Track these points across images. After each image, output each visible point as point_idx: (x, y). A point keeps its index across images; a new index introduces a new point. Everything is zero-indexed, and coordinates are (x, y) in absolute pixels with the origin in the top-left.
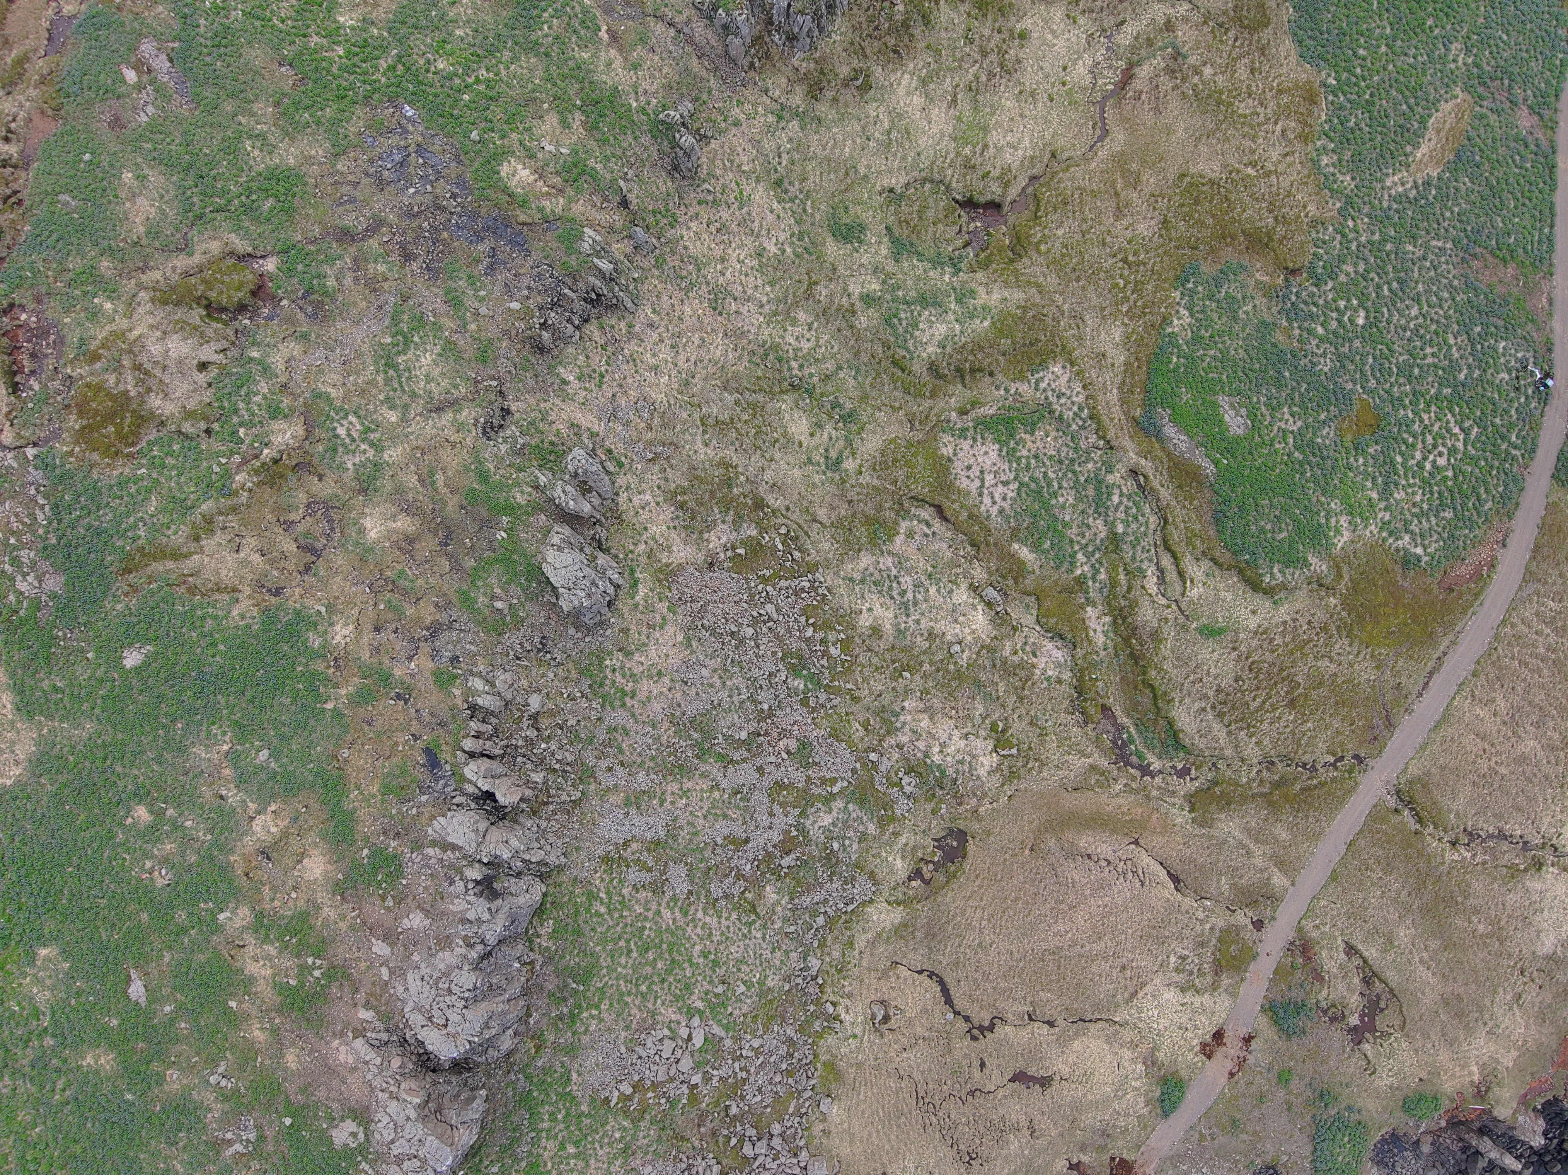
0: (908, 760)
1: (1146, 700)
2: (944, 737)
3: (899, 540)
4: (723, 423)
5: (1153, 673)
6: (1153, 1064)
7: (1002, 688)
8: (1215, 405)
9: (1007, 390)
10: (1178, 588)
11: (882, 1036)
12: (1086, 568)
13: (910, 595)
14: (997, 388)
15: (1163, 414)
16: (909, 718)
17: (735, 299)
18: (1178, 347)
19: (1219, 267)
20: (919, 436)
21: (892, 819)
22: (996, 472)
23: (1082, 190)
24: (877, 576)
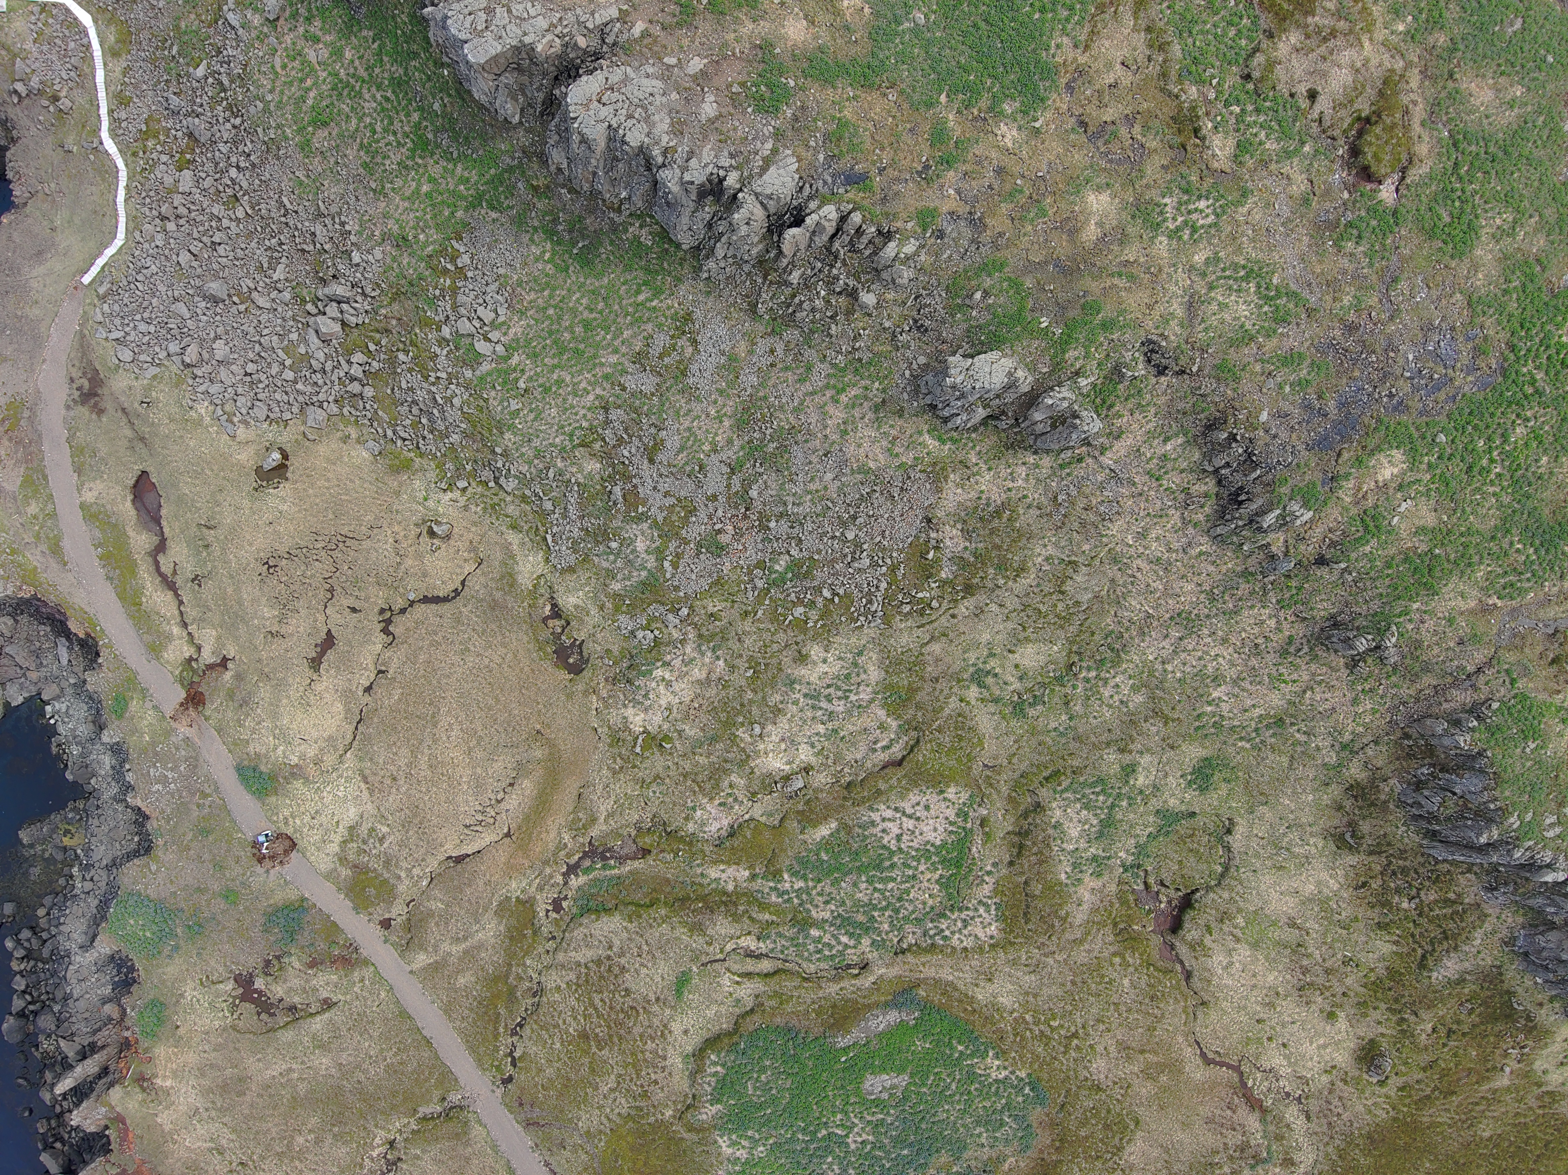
0: (668, 644)
1: (638, 896)
2: (676, 687)
3: (882, 713)
4: (1063, 582)
5: (663, 912)
6: (293, 775)
7: (702, 760)
8: (901, 1070)
9: (989, 873)
10: (736, 967)
11: (416, 525)
12: (787, 885)
13: (824, 704)
14: (995, 865)
15: (911, 1017)
16: (707, 660)
17: (1180, 639)
18: (972, 1056)
19: (1035, 1125)
20: (977, 769)
21: (617, 609)
22: (913, 832)
23: (1159, 1019)
24: (854, 679)
